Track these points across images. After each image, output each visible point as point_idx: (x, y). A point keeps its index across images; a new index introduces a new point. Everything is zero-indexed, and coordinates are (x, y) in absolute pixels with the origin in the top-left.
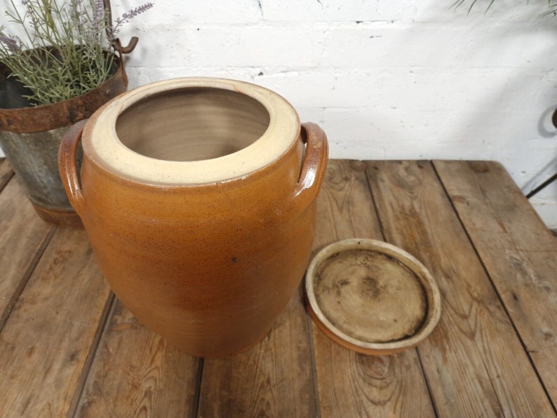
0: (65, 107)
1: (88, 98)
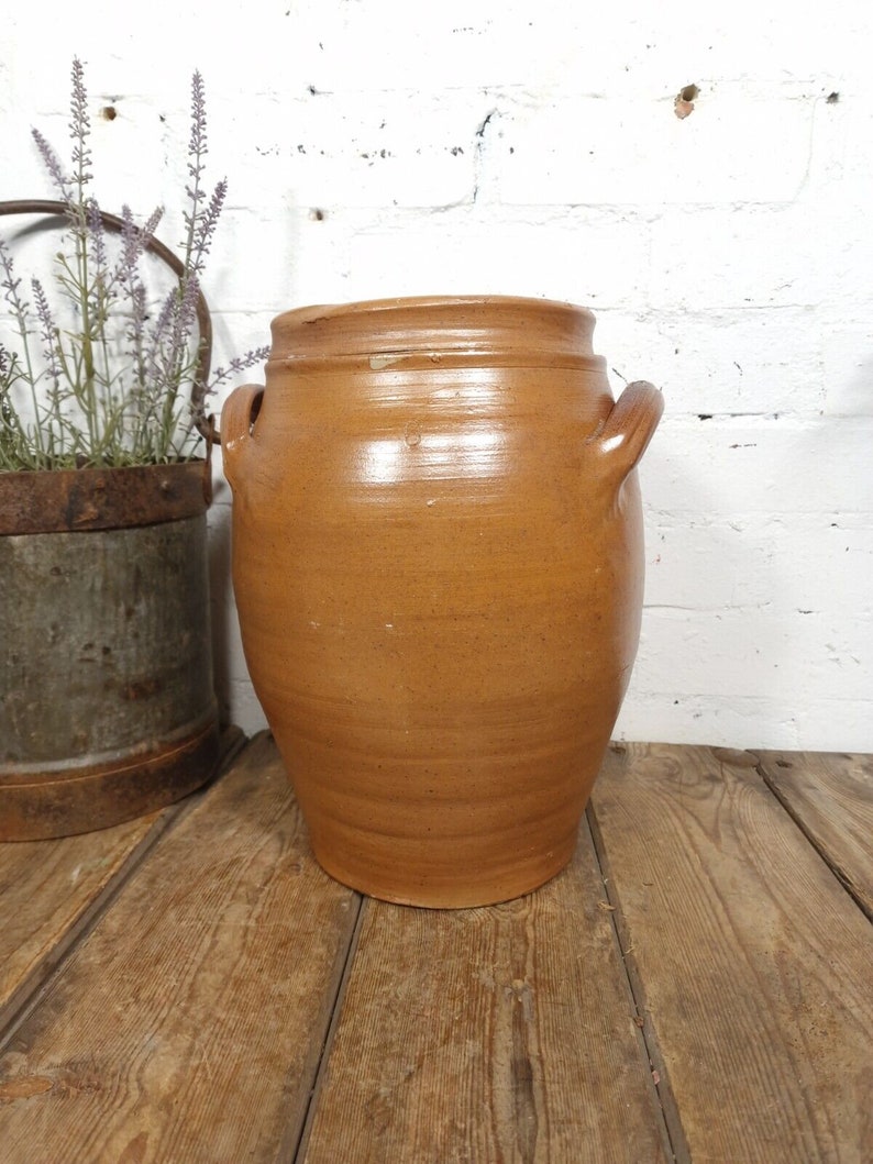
0: (63, 485)
1: (120, 478)
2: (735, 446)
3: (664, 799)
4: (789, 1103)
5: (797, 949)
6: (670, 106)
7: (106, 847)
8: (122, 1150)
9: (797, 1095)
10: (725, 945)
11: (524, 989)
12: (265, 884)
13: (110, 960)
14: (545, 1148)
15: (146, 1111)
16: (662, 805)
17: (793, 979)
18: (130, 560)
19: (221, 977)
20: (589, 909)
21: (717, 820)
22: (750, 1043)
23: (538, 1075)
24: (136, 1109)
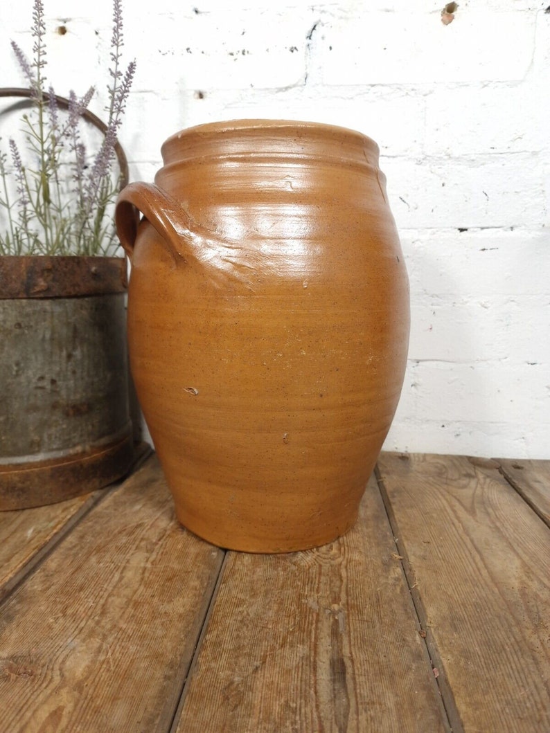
0: (23, 266)
2: (484, 250)
3: (437, 489)
4: (535, 692)
5: (534, 586)
6: (439, 17)
7: (52, 515)
8: (44, 719)
9: (541, 686)
10: (482, 582)
11: (340, 611)
12: (159, 540)
13: (48, 588)
14: (355, 722)
15: (64, 691)
16: (434, 492)
17: (533, 606)
18: (69, 320)
19: (125, 600)
20: (386, 558)
21: (473, 502)
22: (504, 649)
23: (349, 670)
24: (57, 690)
